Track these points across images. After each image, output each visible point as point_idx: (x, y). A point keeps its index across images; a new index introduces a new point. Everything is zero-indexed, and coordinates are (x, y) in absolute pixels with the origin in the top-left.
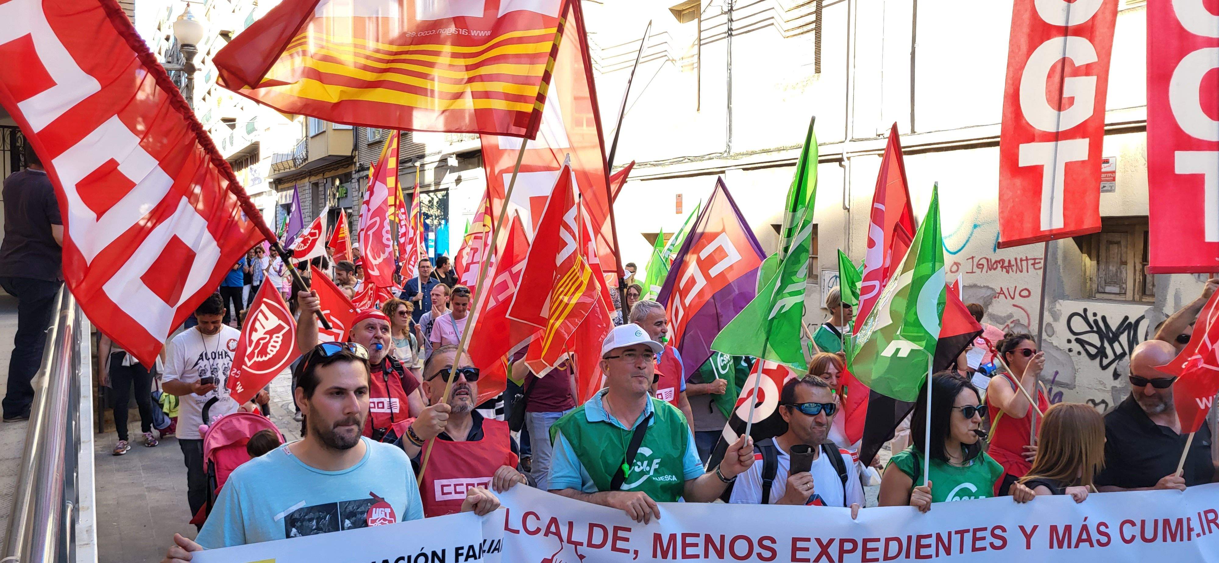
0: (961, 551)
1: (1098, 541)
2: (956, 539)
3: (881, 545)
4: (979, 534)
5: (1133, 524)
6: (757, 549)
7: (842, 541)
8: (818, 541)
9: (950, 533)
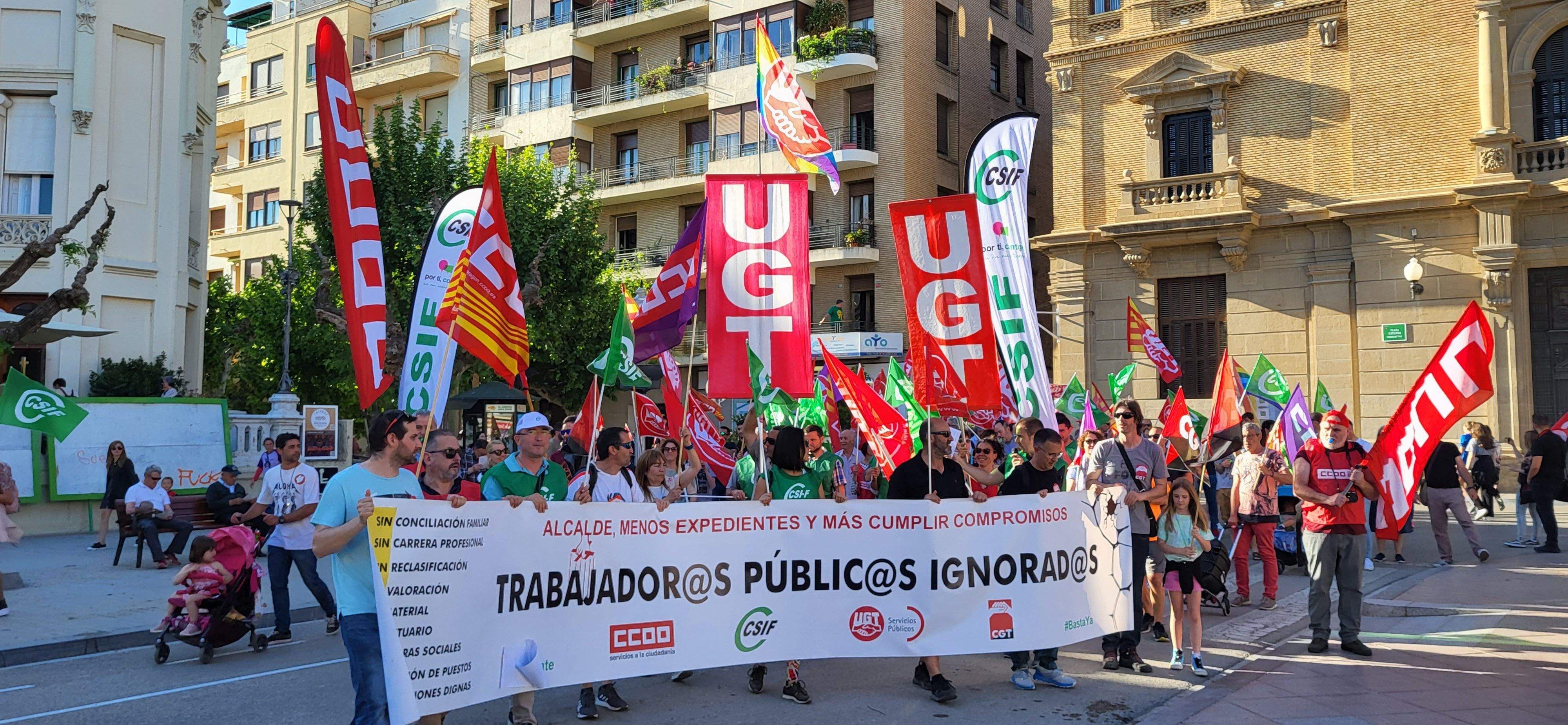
0: (771, 528)
1: (853, 526)
2: (767, 522)
3: (722, 522)
5: (879, 518)
6: (659, 527)
7: (702, 520)
8: (690, 521)
9: (763, 518)
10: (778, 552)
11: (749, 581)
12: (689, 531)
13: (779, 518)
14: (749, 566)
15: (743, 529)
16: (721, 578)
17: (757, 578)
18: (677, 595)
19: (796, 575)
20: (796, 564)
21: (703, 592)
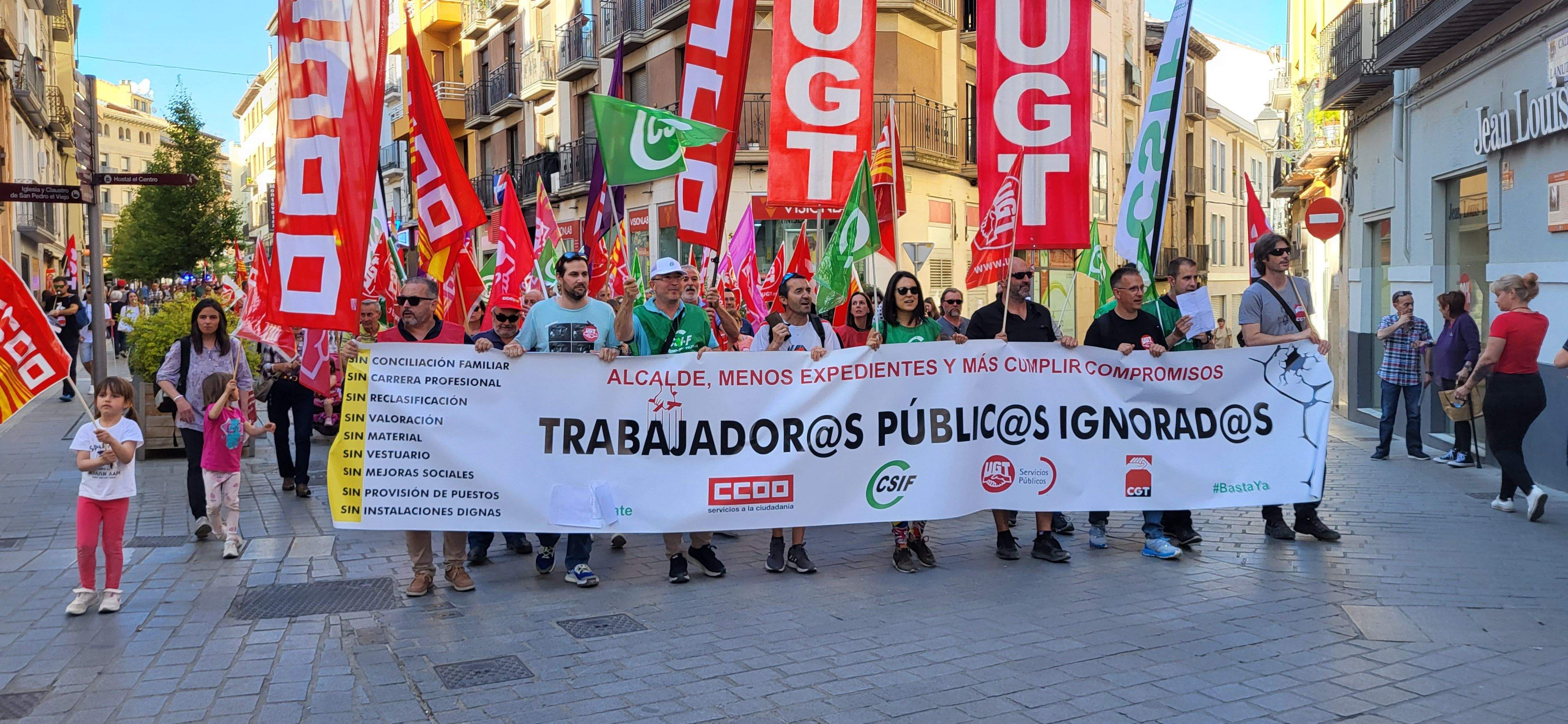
0: (907, 375)
1: (990, 369)
2: (902, 367)
3: (853, 369)
4: (919, 365)
5: (1014, 360)
6: (781, 378)
7: (829, 369)
8: (816, 370)
9: (898, 363)
10: (914, 400)
11: (883, 431)
12: (816, 380)
13: (916, 362)
14: (883, 416)
15: (877, 376)
16: (851, 429)
17: (892, 429)
18: (799, 447)
19: (935, 425)
20: (934, 413)
21: (831, 445)
